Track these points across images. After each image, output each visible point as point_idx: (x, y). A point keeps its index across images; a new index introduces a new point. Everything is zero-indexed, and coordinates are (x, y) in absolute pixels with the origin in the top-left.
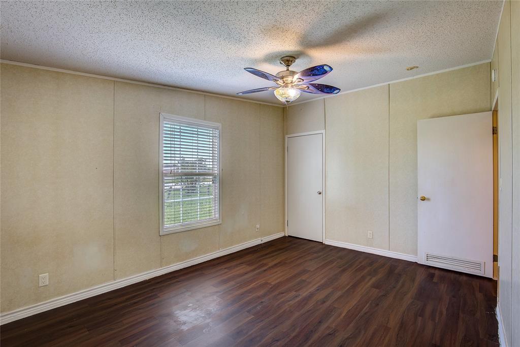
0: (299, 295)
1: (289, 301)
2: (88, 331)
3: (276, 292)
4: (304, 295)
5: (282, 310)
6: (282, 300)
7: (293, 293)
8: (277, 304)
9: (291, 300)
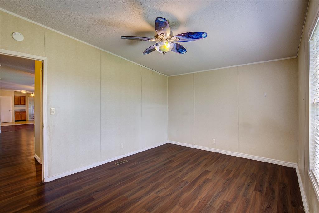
0: (156, 193)
1: (164, 188)
2: (253, 173)
3: (173, 195)
4: (153, 193)
5: (169, 182)
6: (169, 189)
7: (160, 195)
8: (172, 186)
9: (163, 189)
